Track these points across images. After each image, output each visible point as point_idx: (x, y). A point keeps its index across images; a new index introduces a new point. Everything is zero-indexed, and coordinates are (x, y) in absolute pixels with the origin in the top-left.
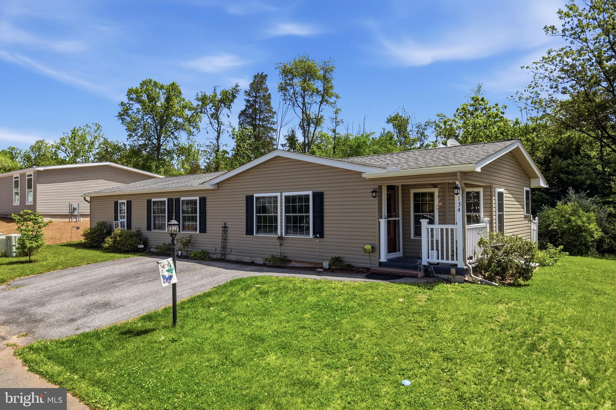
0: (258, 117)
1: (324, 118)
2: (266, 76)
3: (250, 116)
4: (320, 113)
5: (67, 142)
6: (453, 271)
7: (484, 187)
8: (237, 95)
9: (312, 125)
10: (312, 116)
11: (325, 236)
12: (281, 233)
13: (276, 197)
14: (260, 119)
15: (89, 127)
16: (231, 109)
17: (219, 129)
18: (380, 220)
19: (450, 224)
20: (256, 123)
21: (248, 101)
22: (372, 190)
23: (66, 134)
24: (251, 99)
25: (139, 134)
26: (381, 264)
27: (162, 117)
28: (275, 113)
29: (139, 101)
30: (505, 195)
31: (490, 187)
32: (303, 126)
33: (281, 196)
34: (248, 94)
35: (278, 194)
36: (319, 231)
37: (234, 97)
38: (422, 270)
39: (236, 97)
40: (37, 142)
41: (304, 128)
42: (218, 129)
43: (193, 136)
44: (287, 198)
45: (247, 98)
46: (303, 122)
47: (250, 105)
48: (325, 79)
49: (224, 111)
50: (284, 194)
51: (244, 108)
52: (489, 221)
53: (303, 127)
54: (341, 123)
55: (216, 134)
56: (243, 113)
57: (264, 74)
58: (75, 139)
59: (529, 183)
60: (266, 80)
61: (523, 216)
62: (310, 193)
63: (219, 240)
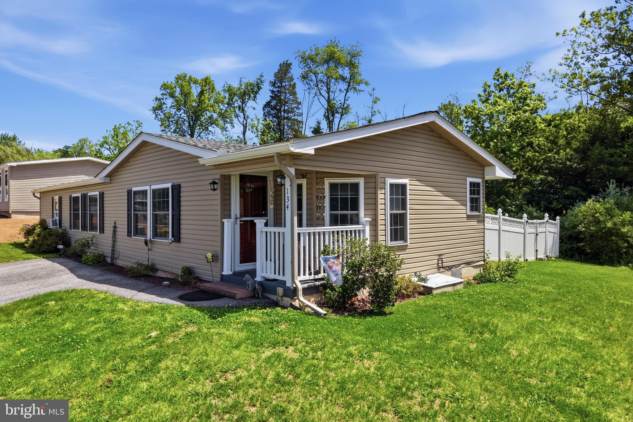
0: (282, 109)
1: (350, 107)
2: (291, 64)
3: (274, 108)
4: (346, 102)
5: (110, 139)
6: (280, 290)
7: (365, 177)
8: (262, 86)
9: (336, 115)
10: (338, 105)
11: (182, 240)
12: (151, 235)
13: (147, 191)
14: (284, 111)
15: (130, 124)
16: (256, 101)
17: (245, 123)
18: (223, 220)
19: (317, 225)
20: (281, 114)
21: (273, 92)
22: (211, 181)
23: (109, 132)
24: (275, 90)
25: (172, 130)
26: (223, 278)
27: (195, 113)
28: (300, 103)
29: (172, 95)
30: (408, 187)
31: (375, 176)
32: (328, 116)
33: (150, 190)
34: (273, 84)
35: (148, 188)
37: (259, 88)
38: (250, 289)
39: (261, 88)
40: (80, 141)
41: (329, 119)
42: (243, 122)
43: (226, 131)
45: (272, 88)
46: (328, 113)
47: (275, 96)
48: (351, 65)
49: (251, 103)
50: (152, 188)
51: (269, 99)
52: (370, 222)
53: (327, 118)
54: (377, 113)
55: (242, 128)
56: (268, 104)
57: (288, 62)
58: (117, 136)
59: (482, 172)
60: (291, 69)
61: (465, 216)
62: (170, 186)
63: (111, 242)
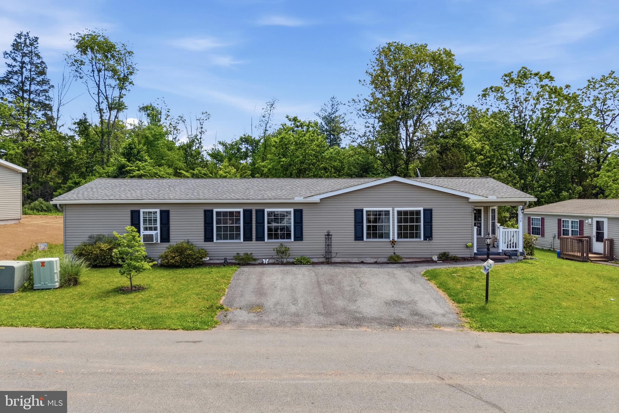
6: (519, 254)
11: (433, 239)
12: (394, 237)
13: (389, 211)
26: (475, 254)
33: (393, 210)
35: (390, 209)
36: (429, 236)
44: (399, 213)
50: (396, 209)
62: (421, 209)
63: (323, 246)
